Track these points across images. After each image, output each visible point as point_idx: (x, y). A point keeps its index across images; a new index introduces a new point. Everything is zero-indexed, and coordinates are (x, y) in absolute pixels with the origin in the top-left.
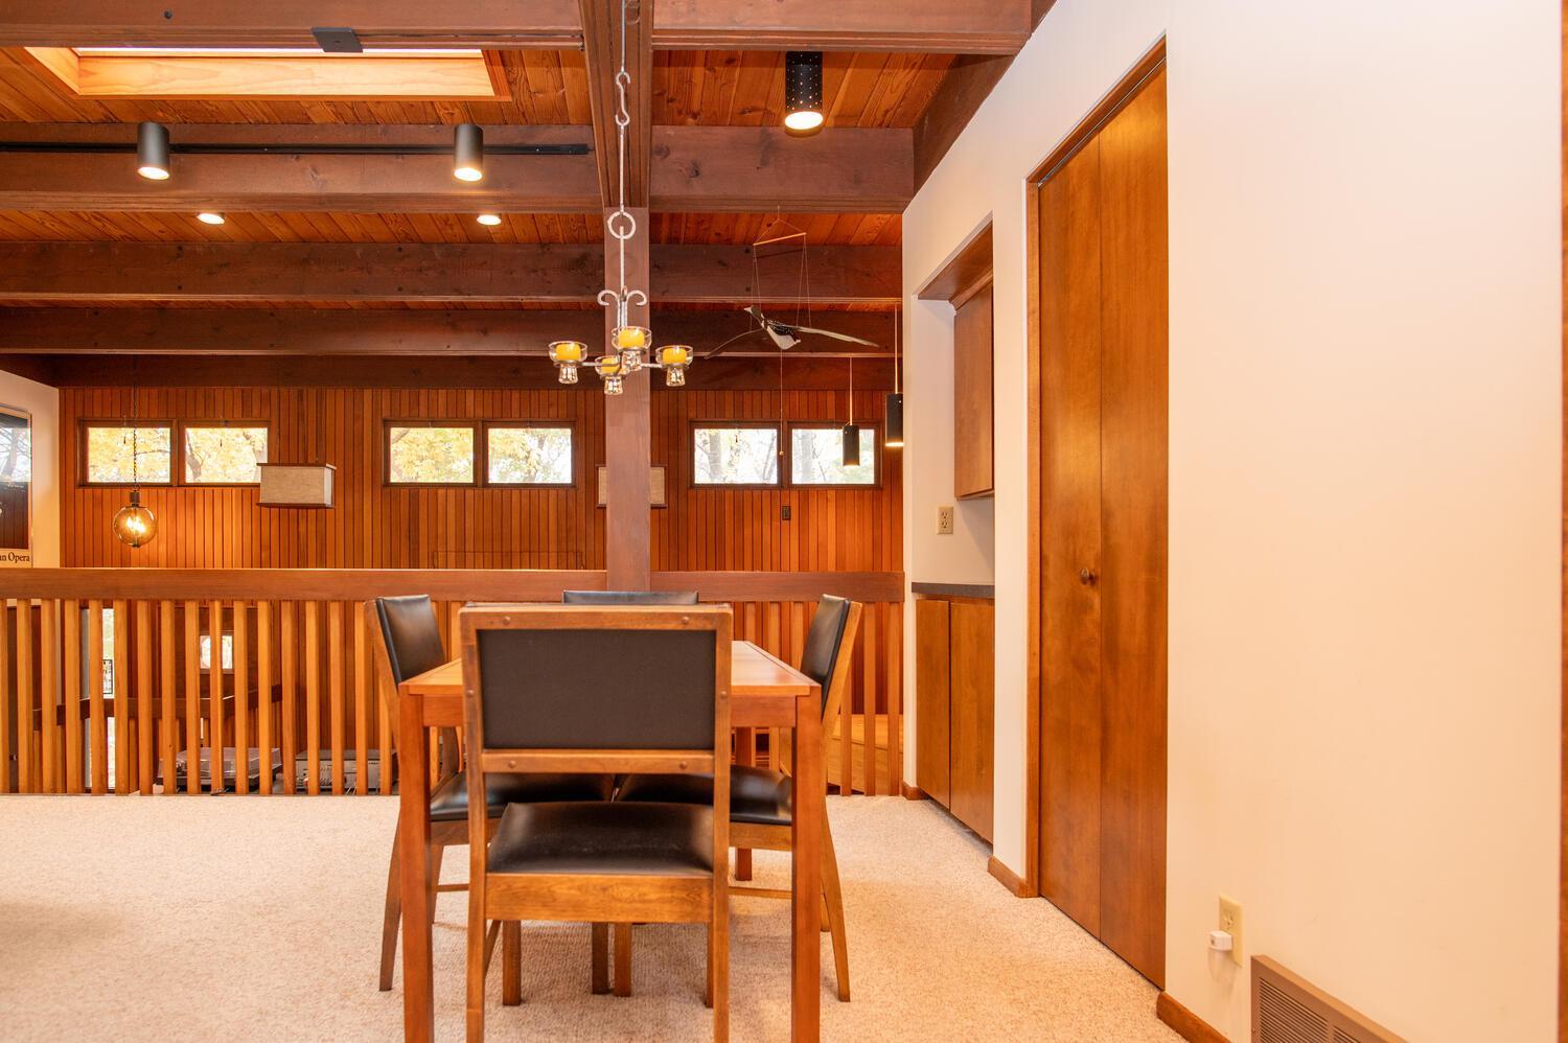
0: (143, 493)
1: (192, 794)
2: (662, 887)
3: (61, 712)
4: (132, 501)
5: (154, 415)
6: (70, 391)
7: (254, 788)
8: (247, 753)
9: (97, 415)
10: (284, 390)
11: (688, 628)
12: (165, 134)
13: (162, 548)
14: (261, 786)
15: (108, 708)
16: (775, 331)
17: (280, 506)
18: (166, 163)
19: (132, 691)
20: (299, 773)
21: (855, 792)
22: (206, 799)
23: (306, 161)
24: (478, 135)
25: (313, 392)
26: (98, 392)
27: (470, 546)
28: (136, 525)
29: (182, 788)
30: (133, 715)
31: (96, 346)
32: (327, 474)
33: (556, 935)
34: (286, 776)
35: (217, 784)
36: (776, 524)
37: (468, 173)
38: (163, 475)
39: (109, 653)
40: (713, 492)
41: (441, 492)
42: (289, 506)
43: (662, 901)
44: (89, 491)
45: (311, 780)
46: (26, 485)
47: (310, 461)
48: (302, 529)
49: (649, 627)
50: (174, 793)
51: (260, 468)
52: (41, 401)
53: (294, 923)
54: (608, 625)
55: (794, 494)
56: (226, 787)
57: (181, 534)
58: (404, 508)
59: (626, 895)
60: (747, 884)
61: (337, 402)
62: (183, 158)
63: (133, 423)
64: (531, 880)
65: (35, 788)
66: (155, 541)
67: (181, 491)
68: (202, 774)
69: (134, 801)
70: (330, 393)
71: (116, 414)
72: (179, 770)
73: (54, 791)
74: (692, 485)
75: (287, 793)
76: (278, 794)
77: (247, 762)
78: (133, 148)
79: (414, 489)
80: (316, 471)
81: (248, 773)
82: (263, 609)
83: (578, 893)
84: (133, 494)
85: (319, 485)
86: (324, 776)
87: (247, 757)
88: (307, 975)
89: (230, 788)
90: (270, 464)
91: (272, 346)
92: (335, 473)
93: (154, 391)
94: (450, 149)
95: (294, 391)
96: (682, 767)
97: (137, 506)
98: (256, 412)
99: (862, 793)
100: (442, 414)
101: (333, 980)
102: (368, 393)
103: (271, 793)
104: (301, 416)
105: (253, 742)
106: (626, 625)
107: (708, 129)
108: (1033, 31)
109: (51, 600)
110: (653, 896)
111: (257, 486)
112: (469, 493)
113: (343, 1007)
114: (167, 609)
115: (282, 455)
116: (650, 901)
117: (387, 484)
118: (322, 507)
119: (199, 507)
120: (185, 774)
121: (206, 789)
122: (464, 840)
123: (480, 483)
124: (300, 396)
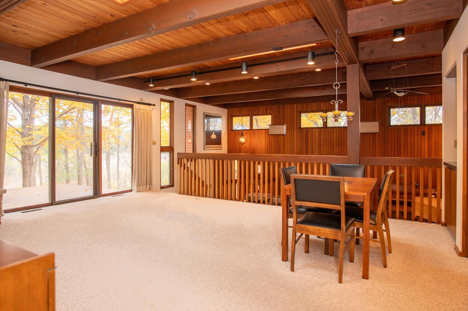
0: (244, 132)
1: (252, 203)
2: (331, 231)
3: (227, 181)
4: (242, 134)
5: (246, 114)
6: (229, 109)
7: (264, 203)
8: (263, 194)
9: (235, 114)
10: (275, 106)
11: (334, 181)
12: (247, 64)
13: (248, 144)
14: (265, 202)
15: (236, 181)
16: (397, 92)
17: (274, 135)
18: (247, 70)
19: (240, 178)
20: (274, 200)
21: (433, 222)
22: (254, 204)
23: (275, 65)
24: (313, 54)
25: (282, 106)
26: (235, 109)
27: (322, 144)
28: (242, 140)
29: (249, 201)
30: (240, 183)
31: (234, 101)
32: (285, 127)
33: (321, 242)
34: (271, 200)
35: (256, 201)
36: (419, 136)
37: (311, 63)
38: (248, 128)
39: (236, 168)
40: (397, 127)
41: (314, 130)
42: (276, 135)
43: (330, 234)
44: (233, 132)
45: (276, 202)
46: (221, 131)
47: (281, 124)
48: (279, 140)
49: (326, 180)
50: (248, 202)
51: (269, 126)
52: (223, 112)
53: (268, 231)
54: (318, 179)
55: (426, 127)
56: (258, 202)
57: (252, 141)
58: (305, 135)
59: (323, 232)
60: (375, 239)
61: (288, 107)
62: (250, 68)
63: (242, 116)
64: (305, 226)
65: (223, 198)
66: (246, 143)
67: (252, 131)
68: (254, 198)
69: (240, 203)
70: (286, 106)
71: (239, 114)
72: (249, 197)
73: (226, 199)
74: (390, 125)
75: (271, 205)
76: (269, 204)
77: (263, 197)
78: (240, 67)
79: (307, 129)
80: (282, 126)
81: (263, 199)
82: (266, 163)
83: (313, 230)
84: (242, 133)
85: (283, 129)
86: (279, 201)
87: (263, 195)
88: (268, 240)
89: (259, 202)
90: (272, 125)
91: (271, 98)
92: (287, 127)
93: (246, 108)
94: (306, 57)
95: (277, 106)
96: (334, 208)
97: (243, 135)
98: (268, 112)
99: (436, 223)
100: (314, 109)
101: (273, 242)
102: (295, 105)
103: (267, 204)
104: (279, 112)
105: (264, 192)
106: (322, 179)
107: (376, 41)
108: (463, 12)
109: (226, 160)
110: (329, 233)
111: (268, 129)
112: (322, 130)
113: (274, 247)
114: (247, 162)
115: (275, 122)
116: (328, 234)
117: (300, 128)
118: (283, 135)
119: (256, 135)
120: (250, 198)
121: (254, 202)
122: (292, 218)
123: (325, 127)
124: (279, 107)
